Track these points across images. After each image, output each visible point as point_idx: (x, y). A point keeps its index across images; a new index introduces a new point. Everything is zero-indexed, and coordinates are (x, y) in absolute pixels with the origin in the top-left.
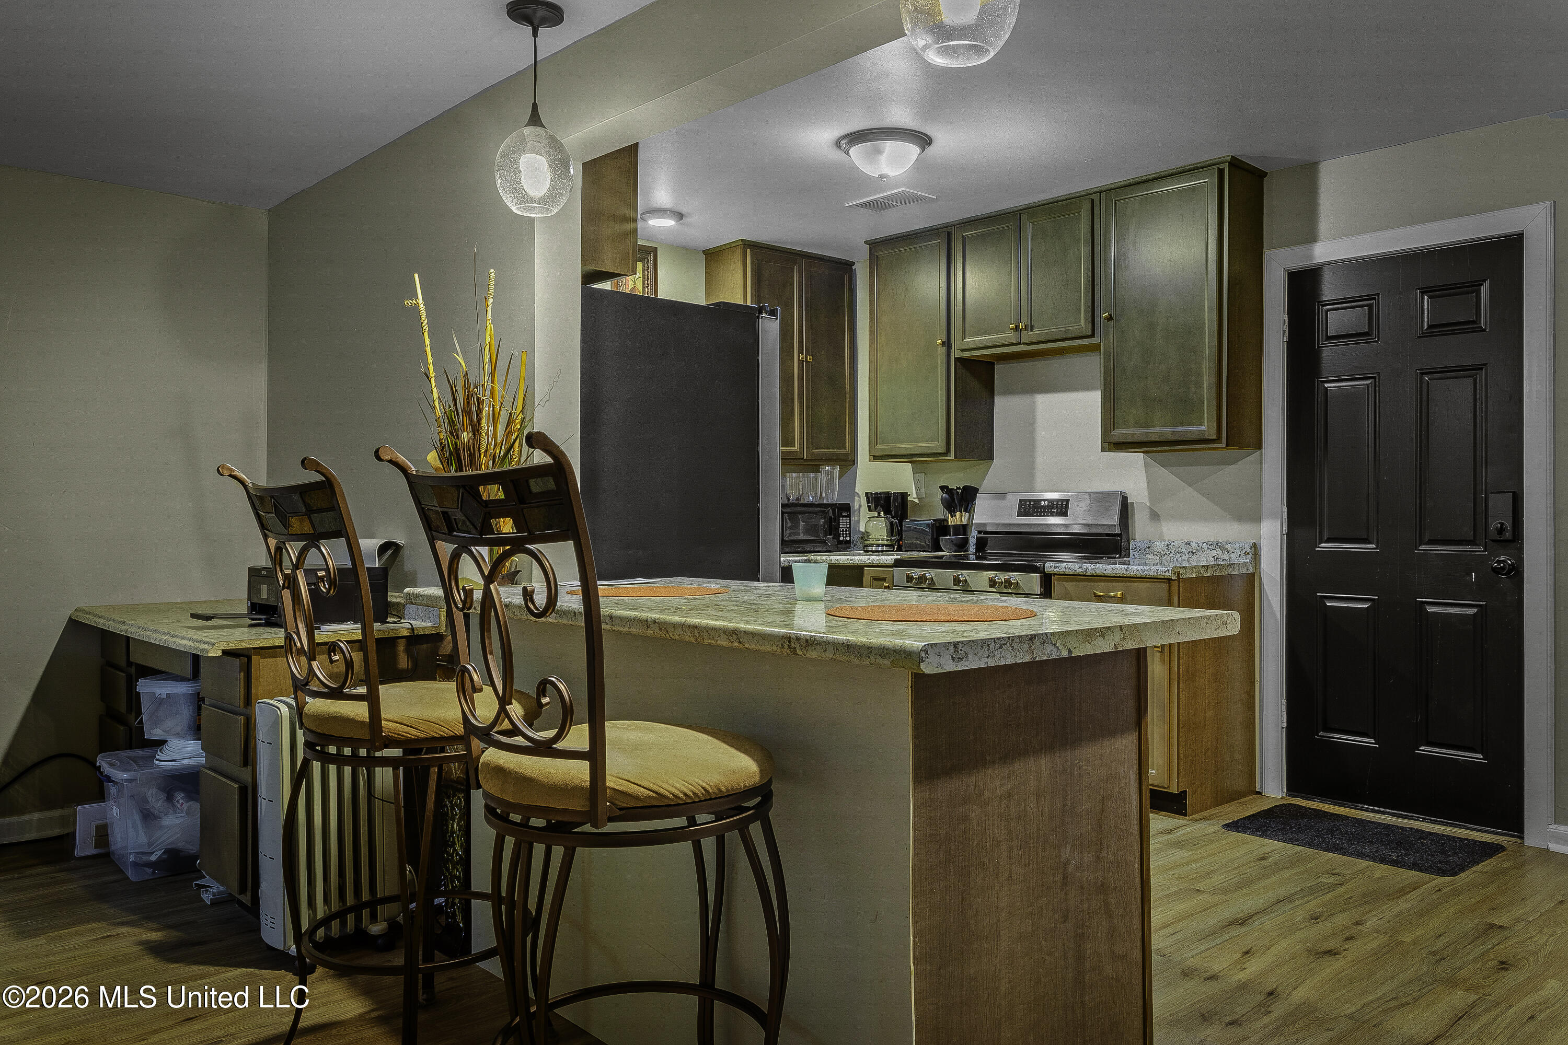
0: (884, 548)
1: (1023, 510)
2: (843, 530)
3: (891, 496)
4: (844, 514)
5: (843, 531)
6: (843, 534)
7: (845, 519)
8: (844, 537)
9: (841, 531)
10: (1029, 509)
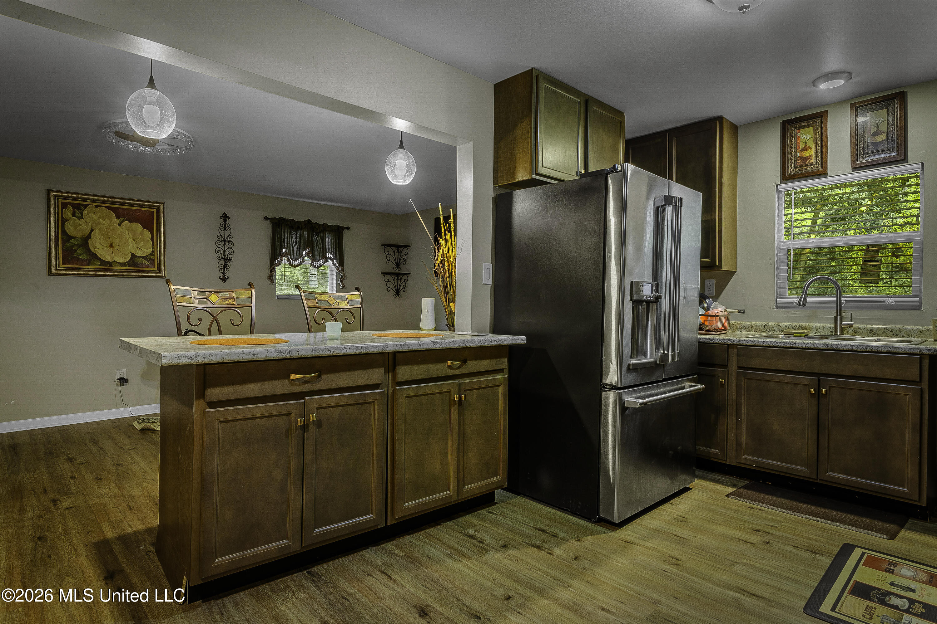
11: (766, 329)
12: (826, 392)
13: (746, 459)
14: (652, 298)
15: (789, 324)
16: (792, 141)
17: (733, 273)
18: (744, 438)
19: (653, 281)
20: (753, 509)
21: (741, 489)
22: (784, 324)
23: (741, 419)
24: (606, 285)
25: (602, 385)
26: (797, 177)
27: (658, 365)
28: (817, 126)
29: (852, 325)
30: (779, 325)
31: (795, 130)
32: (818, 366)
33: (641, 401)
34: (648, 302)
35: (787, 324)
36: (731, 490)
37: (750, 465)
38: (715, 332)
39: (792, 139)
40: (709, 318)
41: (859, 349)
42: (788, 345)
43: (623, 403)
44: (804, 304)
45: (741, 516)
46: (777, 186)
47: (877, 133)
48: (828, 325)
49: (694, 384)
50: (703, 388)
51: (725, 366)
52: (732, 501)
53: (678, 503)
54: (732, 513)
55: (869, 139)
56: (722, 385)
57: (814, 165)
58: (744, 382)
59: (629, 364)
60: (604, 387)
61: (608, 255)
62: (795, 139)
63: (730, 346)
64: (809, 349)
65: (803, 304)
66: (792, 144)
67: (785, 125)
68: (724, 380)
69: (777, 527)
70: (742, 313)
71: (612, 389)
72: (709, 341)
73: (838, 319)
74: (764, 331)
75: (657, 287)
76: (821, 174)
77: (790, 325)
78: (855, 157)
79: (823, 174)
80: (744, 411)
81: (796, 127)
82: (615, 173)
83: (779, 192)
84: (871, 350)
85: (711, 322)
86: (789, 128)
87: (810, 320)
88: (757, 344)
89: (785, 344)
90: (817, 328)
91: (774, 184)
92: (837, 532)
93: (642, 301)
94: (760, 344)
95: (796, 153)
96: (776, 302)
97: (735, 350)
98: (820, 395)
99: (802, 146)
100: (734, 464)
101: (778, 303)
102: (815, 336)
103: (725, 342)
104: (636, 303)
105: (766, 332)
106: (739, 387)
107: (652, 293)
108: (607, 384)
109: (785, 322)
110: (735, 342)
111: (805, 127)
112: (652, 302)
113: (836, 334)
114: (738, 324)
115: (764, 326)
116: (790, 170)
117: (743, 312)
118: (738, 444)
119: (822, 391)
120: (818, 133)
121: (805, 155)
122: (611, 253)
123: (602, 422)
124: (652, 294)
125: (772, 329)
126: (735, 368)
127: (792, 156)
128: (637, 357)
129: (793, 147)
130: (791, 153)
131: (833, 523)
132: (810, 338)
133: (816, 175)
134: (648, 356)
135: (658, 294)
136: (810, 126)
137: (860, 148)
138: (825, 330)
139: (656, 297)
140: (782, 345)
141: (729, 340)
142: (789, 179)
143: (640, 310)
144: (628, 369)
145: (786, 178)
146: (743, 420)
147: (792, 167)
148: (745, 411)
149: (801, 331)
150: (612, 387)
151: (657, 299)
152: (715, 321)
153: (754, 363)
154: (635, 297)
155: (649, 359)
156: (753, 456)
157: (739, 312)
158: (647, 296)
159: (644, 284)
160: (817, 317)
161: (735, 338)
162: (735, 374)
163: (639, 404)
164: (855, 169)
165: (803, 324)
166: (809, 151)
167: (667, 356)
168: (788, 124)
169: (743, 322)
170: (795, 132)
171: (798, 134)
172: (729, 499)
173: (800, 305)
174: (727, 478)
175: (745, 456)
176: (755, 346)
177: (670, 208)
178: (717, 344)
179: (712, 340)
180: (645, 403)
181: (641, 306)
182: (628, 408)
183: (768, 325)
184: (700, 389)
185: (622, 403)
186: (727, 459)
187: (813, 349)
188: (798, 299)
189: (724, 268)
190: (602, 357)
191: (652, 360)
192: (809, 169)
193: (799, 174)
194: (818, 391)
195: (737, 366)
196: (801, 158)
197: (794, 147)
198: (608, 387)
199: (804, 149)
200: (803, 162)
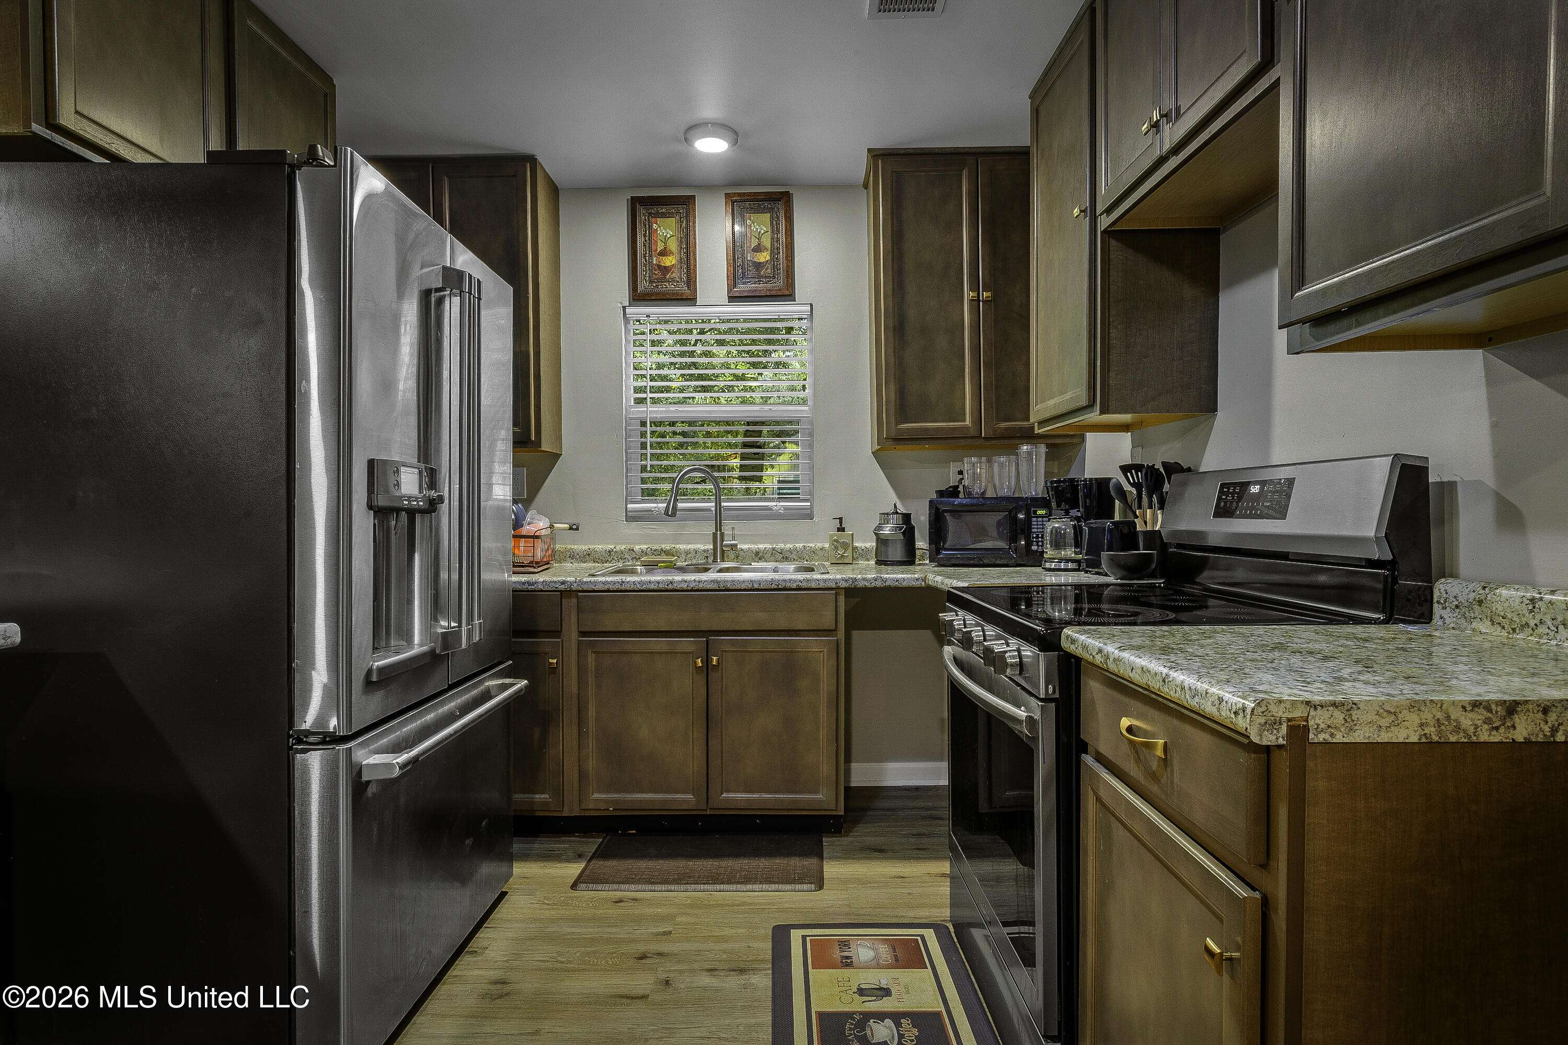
0: (1070, 565)
1: (1222, 504)
2: (1038, 535)
3: (1078, 485)
4: (1039, 512)
5: (1037, 537)
6: (1037, 542)
7: (1040, 519)
8: (1038, 545)
9: (1033, 538)
10: (1231, 503)
11: (612, 557)
12: (718, 661)
13: (597, 800)
14: (422, 503)
15: (647, 547)
16: (645, 236)
17: (557, 456)
18: (592, 764)
19: (419, 461)
20: (623, 904)
21: (593, 862)
22: (639, 547)
23: (588, 729)
24: (298, 466)
25: (292, 736)
26: (653, 298)
27: (439, 655)
28: (681, 218)
29: (736, 545)
30: (633, 550)
31: (649, 217)
32: (707, 620)
33: (403, 757)
34: (412, 513)
35: (644, 547)
36: (575, 869)
37: (604, 810)
38: (535, 568)
39: (646, 231)
40: (522, 542)
41: (762, 587)
42: (661, 586)
43: (356, 772)
44: (674, 514)
45: (608, 930)
46: (624, 308)
47: (758, 249)
48: (701, 547)
49: (507, 681)
50: (526, 687)
51: (557, 633)
52: (586, 894)
53: (485, 944)
54: (591, 930)
55: (749, 255)
56: (553, 670)
57: (678, 282)
58: (591, 659)
59: (369, 672)
60: (299, 741)
61: (300, 386)
62: (650, 234)
63: (566, 593)
64: (692, 590)
65: (671, 513)
66: (646, 241)
67: (636, 204)
68: (555, 661)
69: (670, 932)
70: (574, 530)
71: (323, 742)
72: (526, 586)
73: (718, 537)
74: (610, 560)
75: (431, 477)
76: (687, 299)
77: (649, 549)
78: (733, 281)
79: (690, 300)
80: (592, 712)
81: (651, 213)
82: (315, 166)
83: (626, 320)
84: (778, 585)
85: (526, 548)
86: (642, 212)
87: (676, 539)
88: (611, 587)
89: (657, 584)
90: (687, 553)
91: (619, 305)
92: (755, 904)
93: (398, 510)
94: (617, 587)
95: (651, 256)
96: (626, 509)
97: (574, 601)
98: (710, 667)
99: (660, 247)
100: (576, 813)
101: (630, 512)
102: (686, 565)
103: (556, 588)
104: (382, 513)
105: (613, 562)
106: (582, 669)
107: (421, 491)
108: (308, 733)
109: (640, 544)
110: (575, 587)
111: (663, 215)
112: (422, 511)
113: (716, 562)
114: (567, 550)
115: (609, 552)
116: (643, 286)
117: (577, 529)
118: (583, 776)
119: (712, 660)
120: (683, 230)
121: (665, 263)
122: (308, 382)
123: (297, 834)
124: (420, 493)
125: (621, 556)
126: (574, 635)
127: (646, 261)
128: (388, 646)
129: (647, 246)
130: (645, 257)
131: (743, 887)
132: (682, 570)
133: (680, 299)
134: (417, 639)
135: (433, 494)
136: (670, 215)
137: (738, 266)
138: (698, 555)
139: (430, 500)
140: (652, 587)
141: (563, 583)
142: (644, 300)
143: (393, 532)
144: (369, 684)
145: (638, 297)
146: (590, 730)
147: (646, 280)
148: (594, 714)
149: (665, 558)
150: (325, 738)
151: (433, 505)
152: (534, 547)
153: (609, 623)
154: (382, 501)
155: (418, 644)
156: (608, 792)
157: (571, 528)
158: (409, 498)
159: (403, 469)
160: (686, 534)
161: (573, 579)
162: (574, 646)
163: (400, 767)
164: (733, 299)
165: (666, 546)
166: (669, 257)
167: (458, 634)
168: (639, 203)
169: (576, 546)
170: (649, 219)
171: (655, 226)
172: (577, 893)
173: (668, 515)
174: (564, 842)
175: (596, 796)
176: (608, 591)
177: (456, 300)
178: (542, 591)
179: (533, 584)
180: (414, 761)
181: (393, 523)
182: (368, 782)
183: (614, 550)
184: (520, 690)
185: (354, 774)
186: (563, 809)
187: (698, 590)
188: (665, 505)
189: (545, 446)
190: (290, 659)
191: (425, 648)
192: (671, 287)
193: (657, 294)
194: (707, 661)
195: (579, 631)
196: (659, 266)
197: (649, 246)
198: (312, 739)
199: (664, 253)
200: (662, 275)
